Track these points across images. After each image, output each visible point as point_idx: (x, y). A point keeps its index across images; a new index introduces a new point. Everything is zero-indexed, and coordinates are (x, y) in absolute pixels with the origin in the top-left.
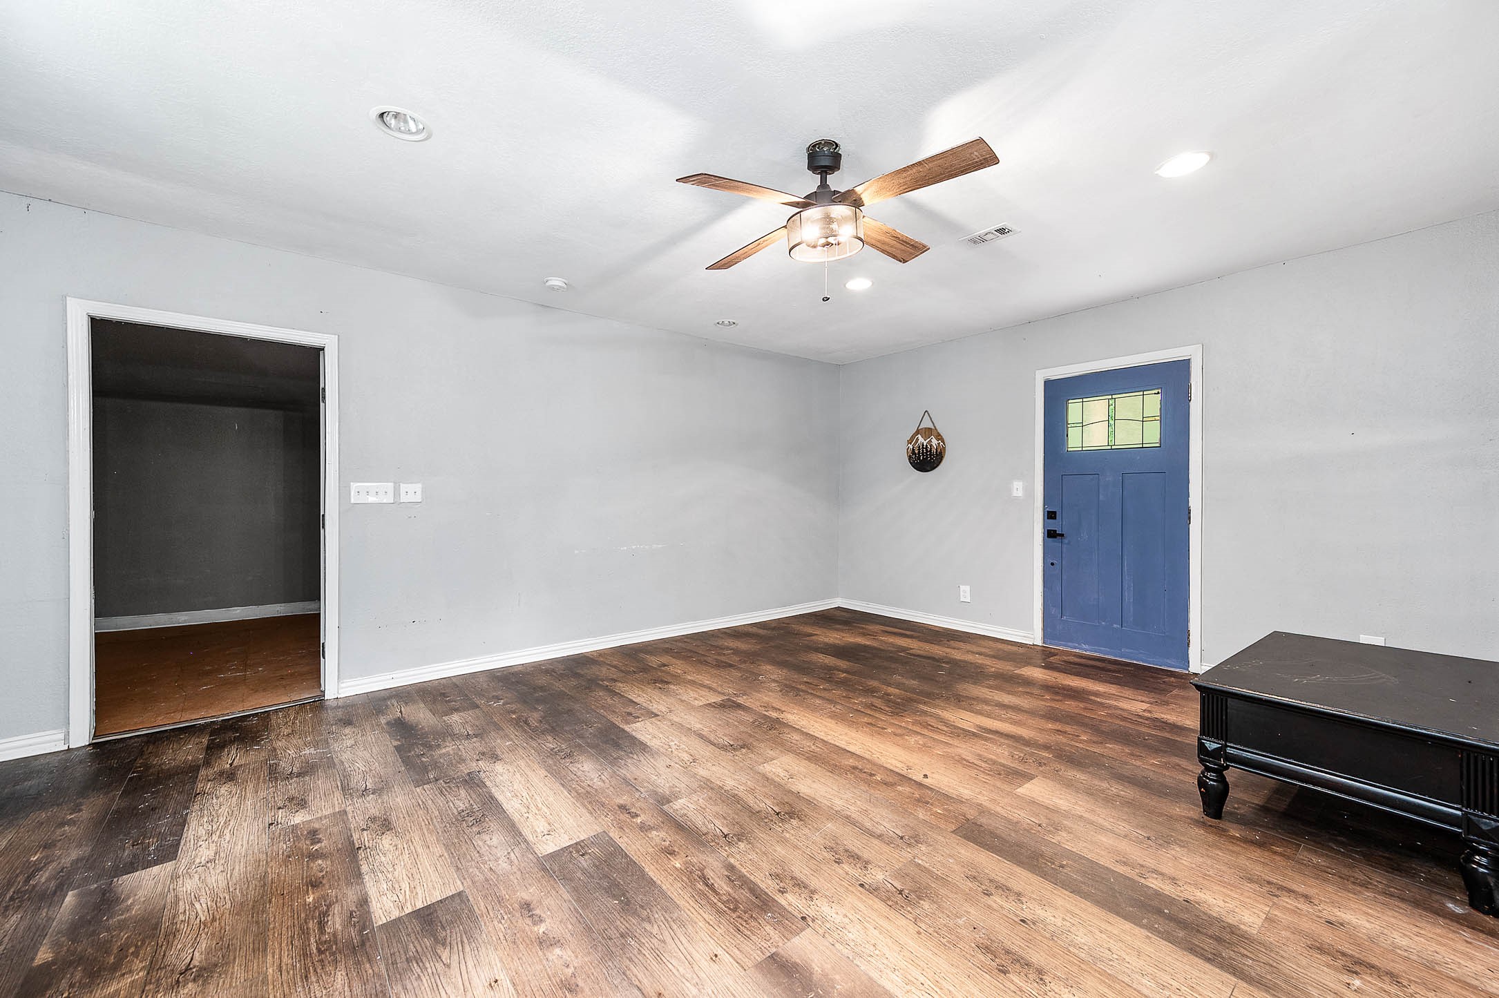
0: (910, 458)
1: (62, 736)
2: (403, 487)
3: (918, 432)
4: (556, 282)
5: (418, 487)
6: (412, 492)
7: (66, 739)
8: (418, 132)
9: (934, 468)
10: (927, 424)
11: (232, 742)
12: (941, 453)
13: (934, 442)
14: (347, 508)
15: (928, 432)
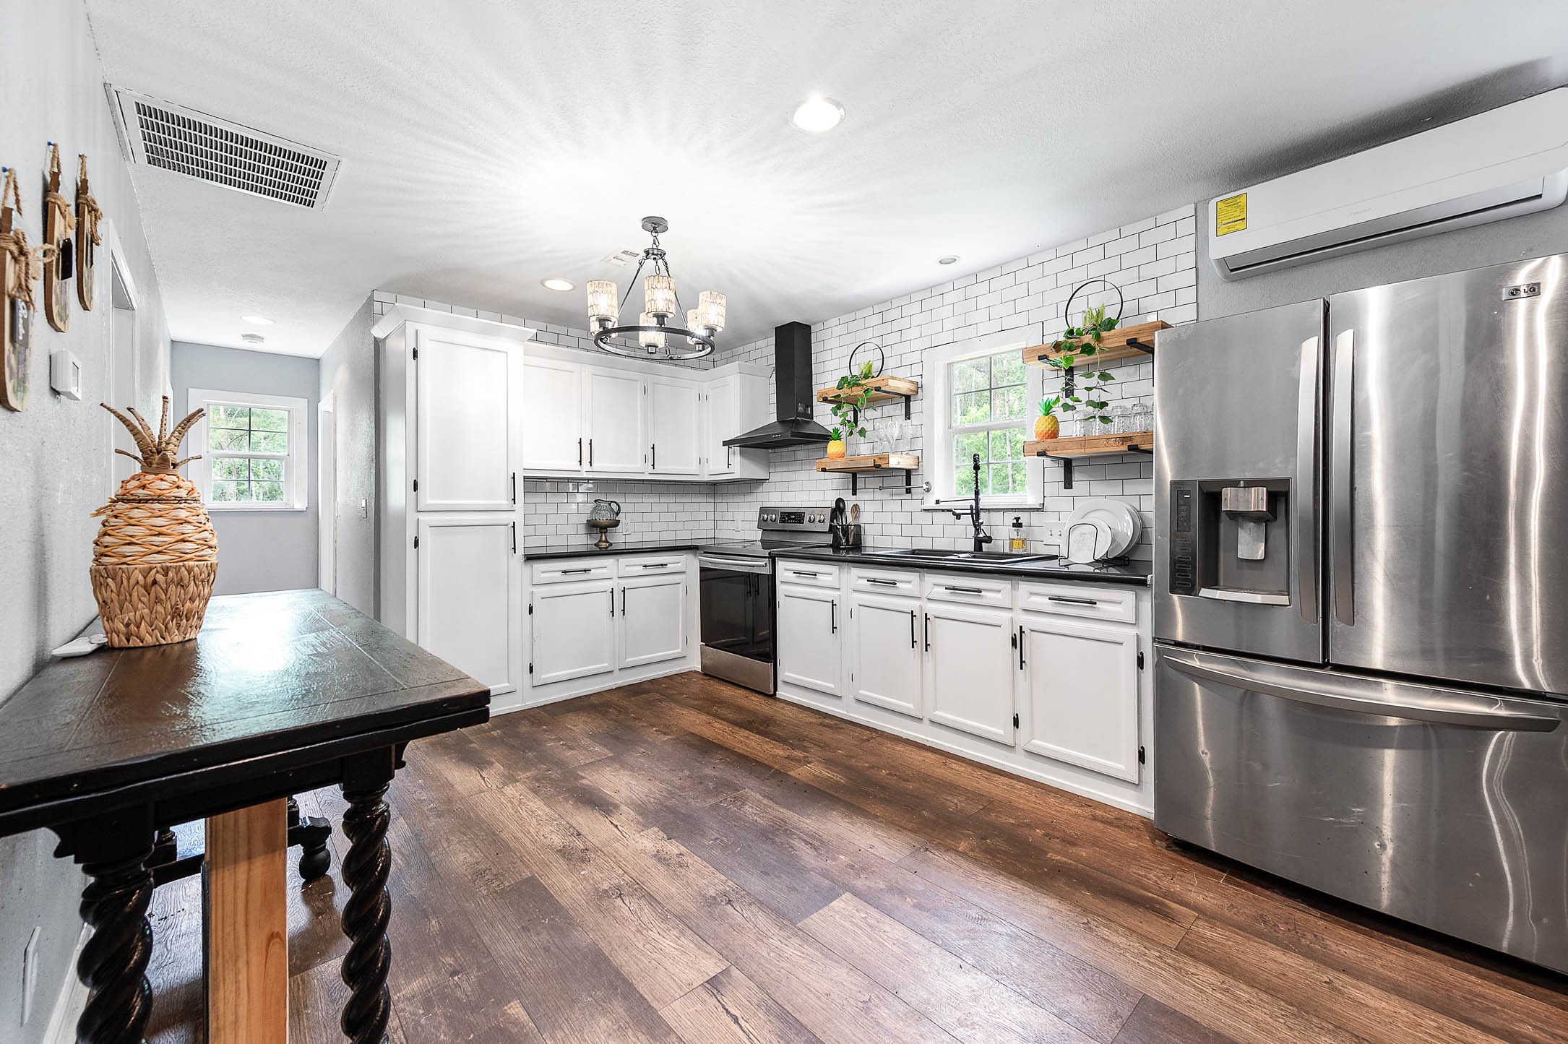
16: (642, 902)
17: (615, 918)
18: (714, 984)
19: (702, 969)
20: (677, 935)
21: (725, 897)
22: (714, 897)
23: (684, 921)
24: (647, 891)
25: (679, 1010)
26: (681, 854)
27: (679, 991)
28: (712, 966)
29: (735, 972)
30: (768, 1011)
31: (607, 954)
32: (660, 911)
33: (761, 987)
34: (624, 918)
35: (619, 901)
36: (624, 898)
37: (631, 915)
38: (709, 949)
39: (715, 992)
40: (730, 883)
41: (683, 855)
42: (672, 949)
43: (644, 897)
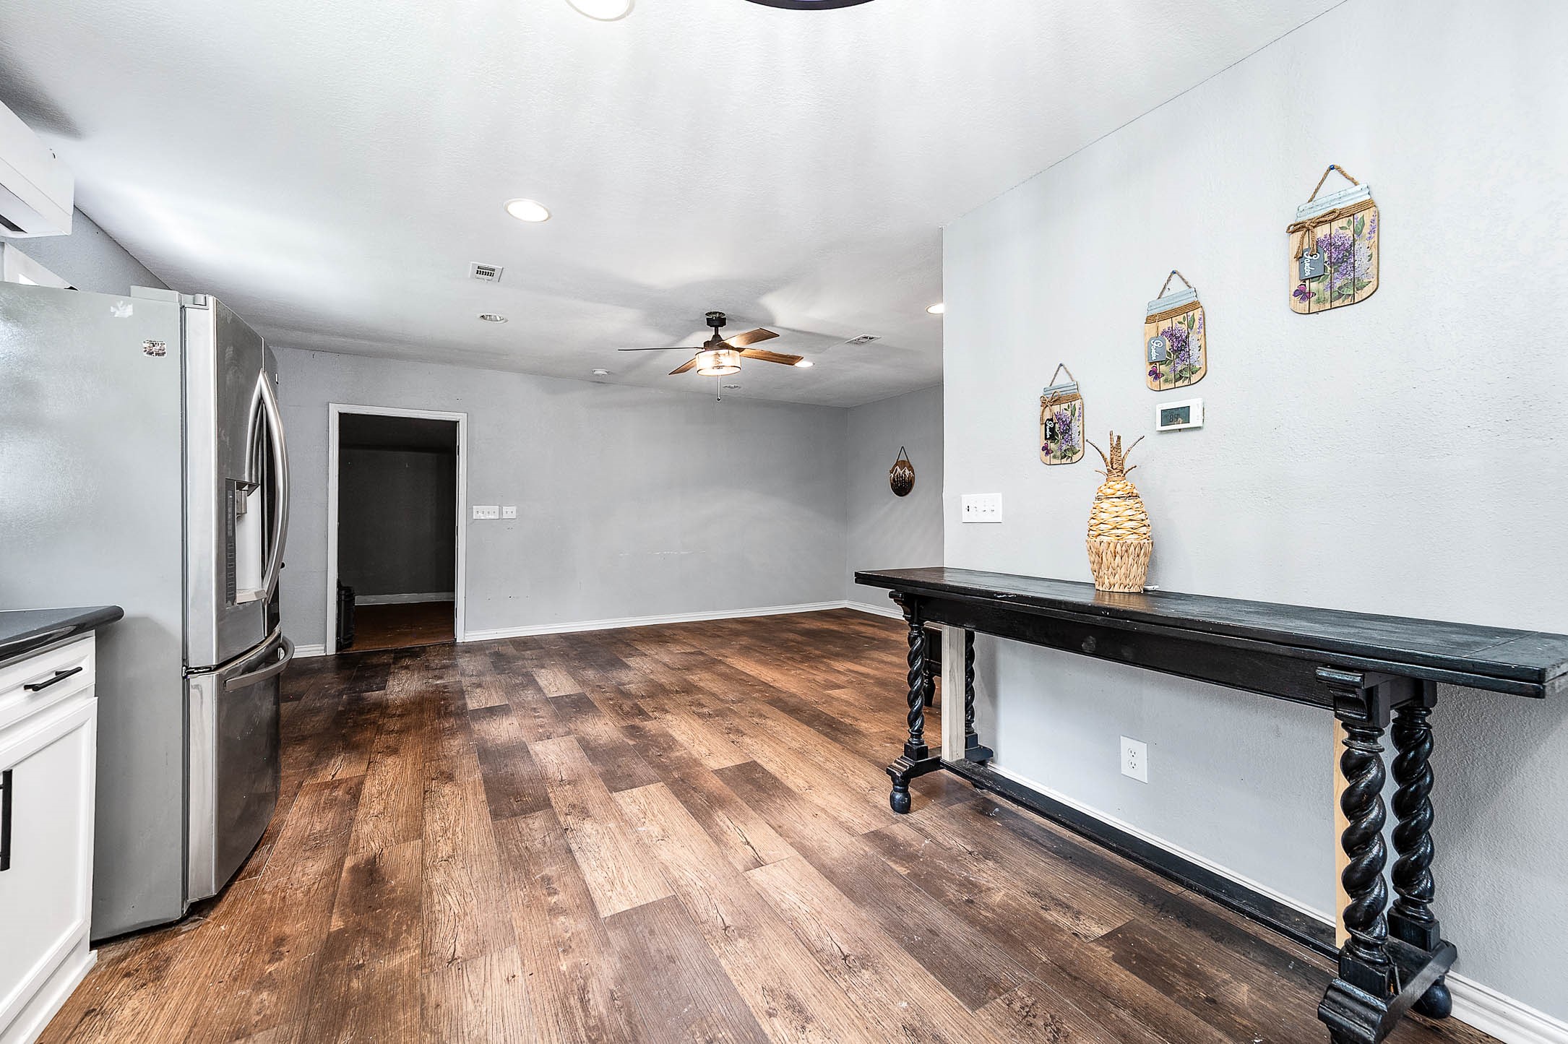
0: (892, 485)
1: (323, 648)
2: (505, 509)
3: (896, 465)
4: (600, 372)
5: (514, 509)
6: (510, 512)
7: (325, 651)
8: (501, 320)
9: (907, 493)
10: (903, 458)
11: (406, 657)
12: (911, 481)
13: (907, 472)
14: (471, 522)
15: (903, 464)
16: (819, 945)
17: (845, 930)
18: (759, 863)
19: (764, 874)
20: (783, 904)
21: (729, 935)
22: (740, 937)
23: (777, 915)
24: (815, 957)
25: (785, 853)
26: (770, 1015)
27: (784, 864)
28: (757, 875)
29: (740, 868)
30: (726, 845)
31: (844, 896)
32: (799, 931)
33: (724, 857)
34: (835, 928)
35: (846, 952)
36: (840, 954)
37: (829, 931)
38: (756, 887)
39: (758, 859)
40: (717, 952)
41: (767, 1012)
42: (787, 892)
43: (817, 951)
